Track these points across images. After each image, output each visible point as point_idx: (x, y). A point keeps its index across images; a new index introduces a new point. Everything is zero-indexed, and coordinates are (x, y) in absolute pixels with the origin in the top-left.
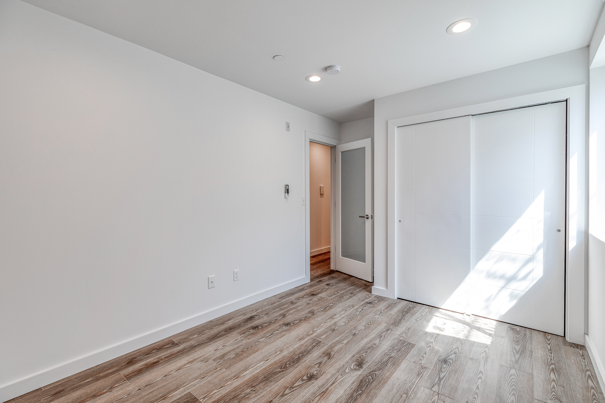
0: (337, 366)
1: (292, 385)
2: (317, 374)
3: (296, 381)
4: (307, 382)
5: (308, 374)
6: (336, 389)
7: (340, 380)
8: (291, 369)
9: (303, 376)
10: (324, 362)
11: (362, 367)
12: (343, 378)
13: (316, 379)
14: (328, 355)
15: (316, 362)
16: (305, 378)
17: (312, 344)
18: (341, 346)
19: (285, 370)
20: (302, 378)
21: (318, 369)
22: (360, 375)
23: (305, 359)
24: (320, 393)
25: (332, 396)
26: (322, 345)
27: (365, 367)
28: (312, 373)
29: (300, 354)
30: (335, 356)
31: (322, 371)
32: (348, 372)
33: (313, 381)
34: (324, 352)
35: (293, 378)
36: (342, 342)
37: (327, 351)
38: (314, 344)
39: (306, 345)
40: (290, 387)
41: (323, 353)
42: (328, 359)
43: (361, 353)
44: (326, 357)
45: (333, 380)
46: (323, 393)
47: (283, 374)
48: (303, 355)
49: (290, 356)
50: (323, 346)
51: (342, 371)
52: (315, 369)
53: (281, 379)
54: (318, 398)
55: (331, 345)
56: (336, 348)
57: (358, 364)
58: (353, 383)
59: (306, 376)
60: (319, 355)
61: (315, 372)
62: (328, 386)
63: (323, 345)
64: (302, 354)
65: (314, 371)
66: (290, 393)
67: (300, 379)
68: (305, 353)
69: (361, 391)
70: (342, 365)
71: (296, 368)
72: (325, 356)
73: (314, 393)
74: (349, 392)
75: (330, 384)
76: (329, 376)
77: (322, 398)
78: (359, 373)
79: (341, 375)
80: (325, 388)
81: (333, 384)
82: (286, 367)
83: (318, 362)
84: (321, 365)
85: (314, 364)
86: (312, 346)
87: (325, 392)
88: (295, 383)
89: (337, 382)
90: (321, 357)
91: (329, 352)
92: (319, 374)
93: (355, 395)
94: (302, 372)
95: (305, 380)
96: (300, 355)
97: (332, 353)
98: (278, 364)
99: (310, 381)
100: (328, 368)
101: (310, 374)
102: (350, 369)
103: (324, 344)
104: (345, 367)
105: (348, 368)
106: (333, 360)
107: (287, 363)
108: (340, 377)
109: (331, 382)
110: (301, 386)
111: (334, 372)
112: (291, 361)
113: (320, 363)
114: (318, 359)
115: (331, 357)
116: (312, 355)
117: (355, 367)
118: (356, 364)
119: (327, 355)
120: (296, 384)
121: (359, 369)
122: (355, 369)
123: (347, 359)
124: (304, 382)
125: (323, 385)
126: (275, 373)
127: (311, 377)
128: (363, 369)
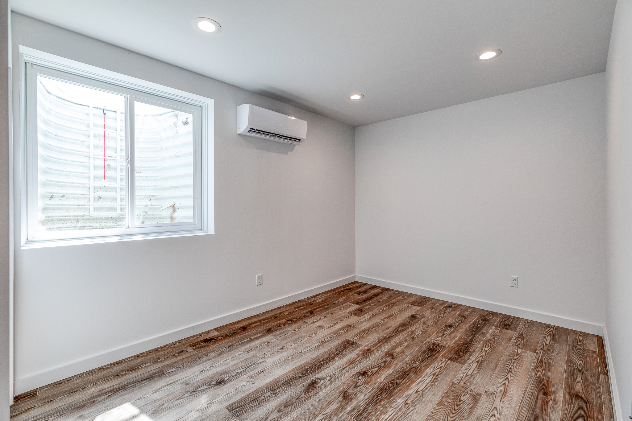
0: (337, 383)
1: (380, 368)
2: (359, 377)
3: (377, 372)
4: (368, 370)
5: (368, 377)
6: (342, 365)
7: (337, 371)
8: (386, 381)
9: (372, 375)
10: (352, 387)
11: (312, 381)
12: (334, 372)
13: (360, 372)
14: (346, 397)
15: (360, 388)
16: (370, 374)
17: (368, 415)
18: (327, 411)
19: (392, 380)
20: (372, 373)
21: (358, 381)
22: (317, 374)
23: (374, 392)
24: (355, 363)
25: (346, 361)
26: (354, 413)
27: (309, 381)
28: (363, 377)
29: (381, 400)
30: (338, 394)
31: (354, 379)
32: (327, 377)
33: (362, 371)
34: (351, 401)
35: (381, 374)
36: (324, 416)
37: (347, 401)
38: (365, 414)
39: (376, 412)
40: (382, 367)
41: (352, 399)
42: (346, 391)
43: (305, 398)
44: (349, 393)
45: (344, 371)
46: (353, 363)
47: (392, 377)
48: (376, 398)
49: (392, 397)
50: (352, 410)
51: (333, 378)
52: (361, 381)
53: (392, 373)
54: (357, 360)
55: (341, 412)
56: (334, 407)
57: (315, 384)
58: (327, 368)
59: (369, 375)
60: (358, 396)
61: (360, 378)
62: (349, 367)
63: (351, 413)
64: (379, 399)
65: (362, 380)
66: (380, 363)
67: (374, 372)
68: (375, 400)
69: (322, 362)
70: (333, 384)
71: (381, 383)
72: (350, 395)
73: (360, 363)
74: (331, 363)
75: (347, 368)
76: (347, 374)
77: (354, 360)
78: (317, 376)
79: (335, 375)
80: (351, 365)
81: (344, 368)
82: (392, 384)
83: (358, 388)
84: (354, 385)
85: (363, 386)
86: (367, 411)
87: (351, 363)
88: (378, 370)
89: (340, 369)
90: (355, 395)
91: (344, 401)
92: (357, 376)
93: (327, 361)
94: (374, 379)
95: (370, 372)
96: (381, 397)
97: (341, 399)
98: (403, 387)
99: (365, 371)
100: (348, 381)
101: (365, 376)
102: (325, 379)
103: (350, 415)
104: (330, 382)
105: (327, 380)
106: (341, 389)
107: (392, 388)
108: (337, 374)
109: (345, 370)
110: (372, 368)
111: (342, 378)
112: (389, 390)
113: (356, 387)
114: (359, 392)
115: (343, 393)
116: (366, 397)
117: (320, 381)
118: (317, 384)
119: (348, 396)
120: (376, 369)
121: (316, 379)
122: (320, 379)
123: (324, 391)
124: (370, 371)
125: (352, 368)
126: (400, 378)
127: (364, 374)
128: (312, 379)
